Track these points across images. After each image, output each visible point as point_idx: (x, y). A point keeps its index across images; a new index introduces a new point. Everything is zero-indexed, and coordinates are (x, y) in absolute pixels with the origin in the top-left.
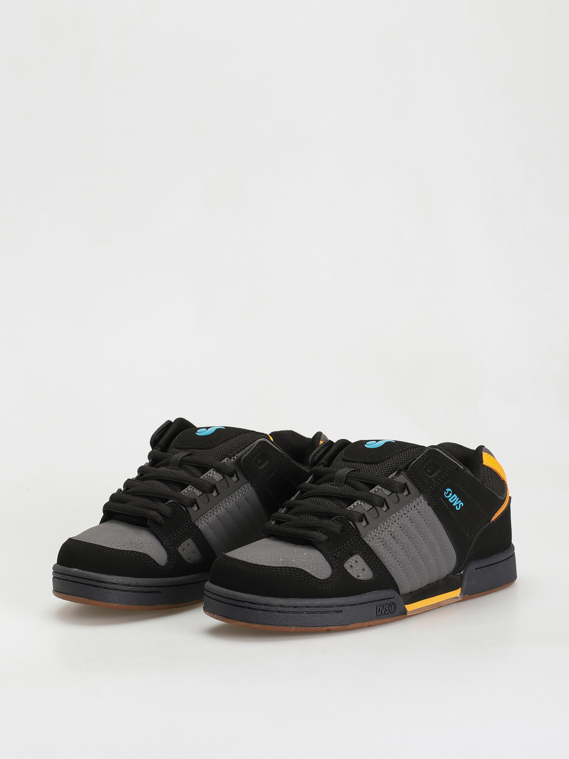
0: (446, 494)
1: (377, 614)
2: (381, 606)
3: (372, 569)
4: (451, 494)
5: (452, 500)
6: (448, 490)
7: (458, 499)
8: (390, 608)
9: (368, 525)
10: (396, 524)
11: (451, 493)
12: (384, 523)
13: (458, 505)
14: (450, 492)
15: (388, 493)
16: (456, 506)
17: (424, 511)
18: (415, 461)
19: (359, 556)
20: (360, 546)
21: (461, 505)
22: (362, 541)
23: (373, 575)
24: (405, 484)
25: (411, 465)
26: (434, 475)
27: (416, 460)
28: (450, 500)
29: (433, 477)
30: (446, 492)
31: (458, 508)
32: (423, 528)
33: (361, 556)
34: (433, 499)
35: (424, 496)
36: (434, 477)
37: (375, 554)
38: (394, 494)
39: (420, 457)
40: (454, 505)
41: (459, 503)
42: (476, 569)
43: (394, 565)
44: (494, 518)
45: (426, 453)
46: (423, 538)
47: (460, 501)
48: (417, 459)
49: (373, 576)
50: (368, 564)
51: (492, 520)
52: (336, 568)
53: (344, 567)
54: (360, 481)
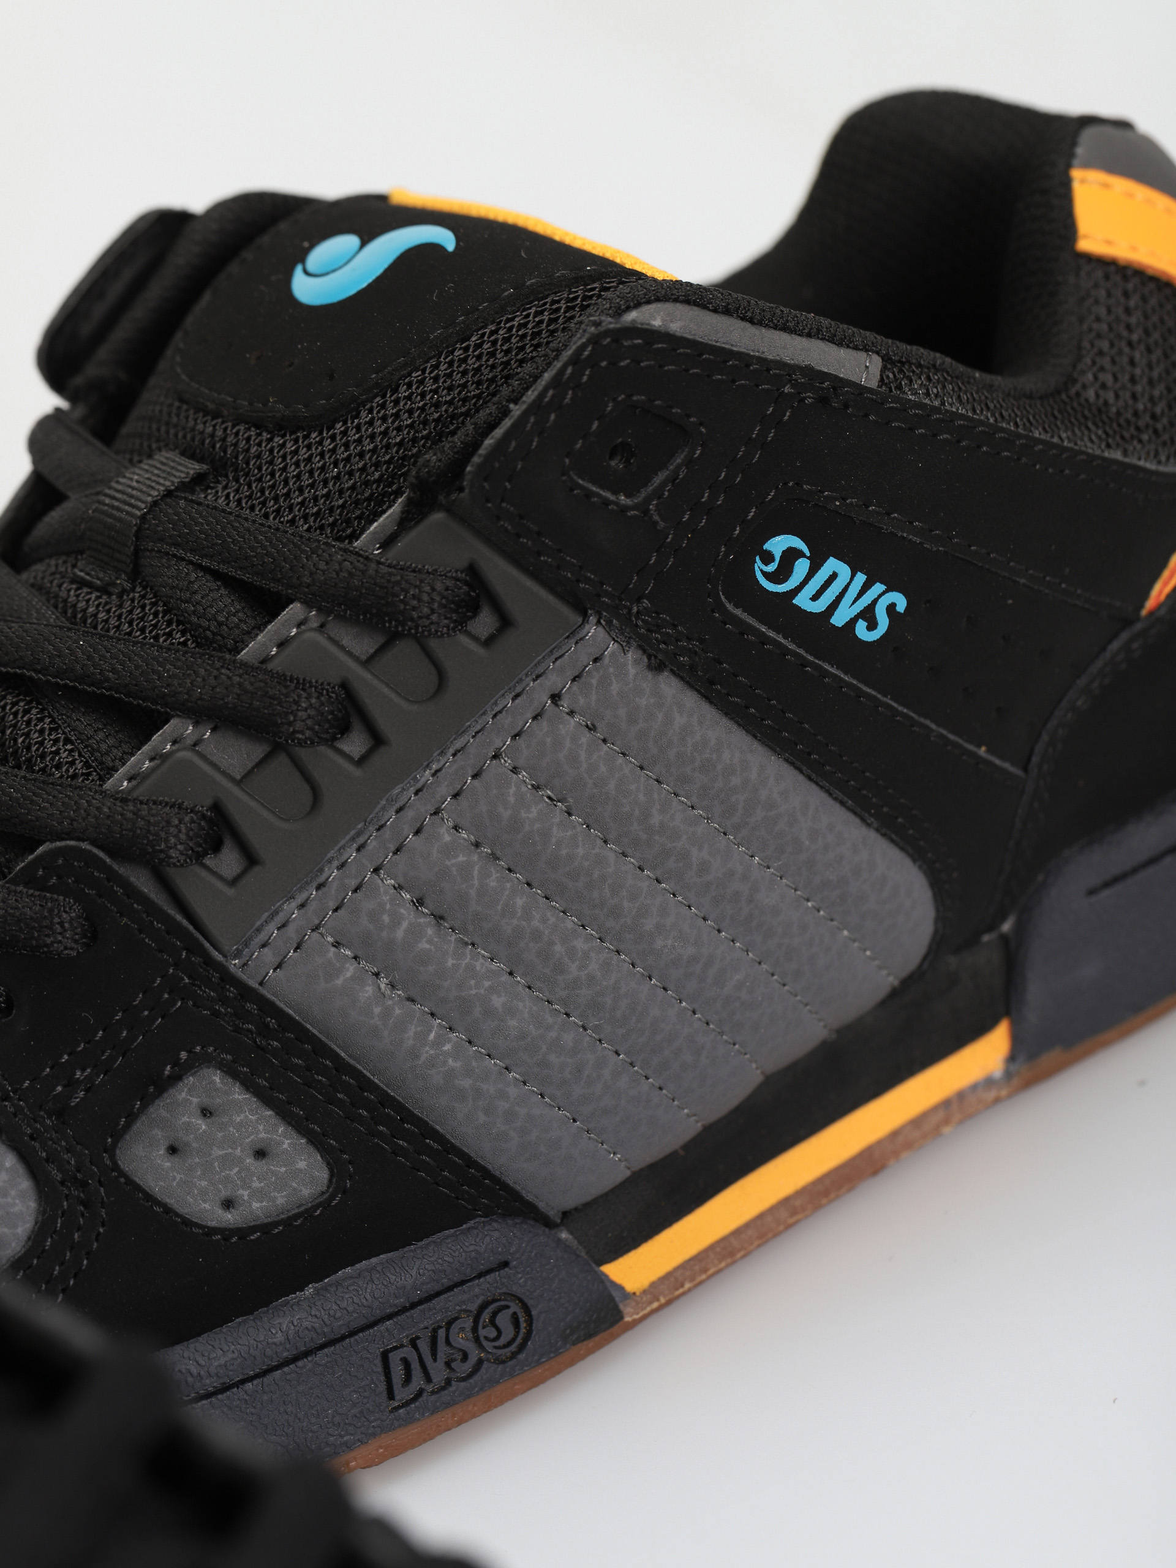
0: (764, 574)
1: (391, 1396)
2: (413, 1343)
3: (316, 1141)
4: (802, 567)
5: (815, 598)
6: (778, 545)
7: (861, 578)
8: (482, 1332)
9: (256, 869)
10: (443, 830)
11: (802, 555)
12: (361, 840)
13: (868, 615)
14: (791, 555)
15: (363, 644)
16: (853, 622)
17: (622, 712)
18: (498, 432)
19: (217, 1078)
20: (216, 1014)
21: (891, 609)
22: (222, 979)
23: (332, 1176)
24: (472, 570)
25: (476, 460)
26: (657, 480)
27: (507, 423)
28: (803, 601)
29: (647, 501)
30: (768, 558)
31: (872, 626)
32: (637, 812)
33: (230, 1071)
34: (675, 626)
35: (609, 623)
36: (658, 493)
37: (320, 1049)
38: (405, 649)
39: (531, 396)
40: (839, 619)
41: (875, 601)
42: (1092, 892)
43: (466, 1083)
44: (1160, 592)
45: (575, 360)
46: (653, 868)
47: (879, 588)
48: (516, 410)
49: (330, 1181)
50: (284, 1114)
51: (1150, 604)
52: (62, 1183)
53: (116, 1167)
54: (206, 570)
